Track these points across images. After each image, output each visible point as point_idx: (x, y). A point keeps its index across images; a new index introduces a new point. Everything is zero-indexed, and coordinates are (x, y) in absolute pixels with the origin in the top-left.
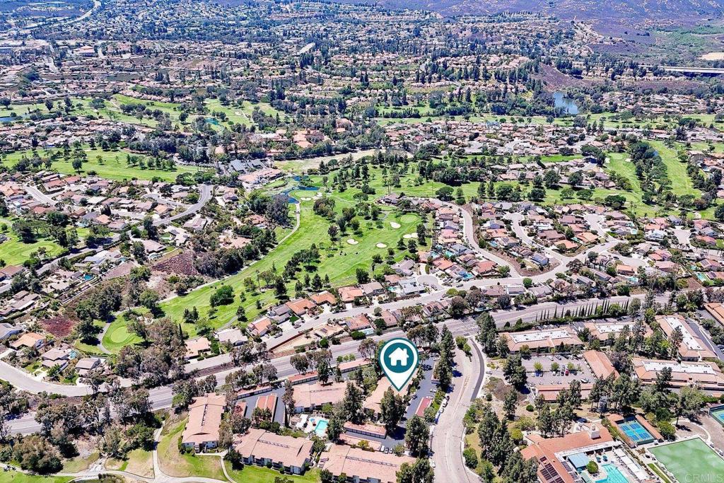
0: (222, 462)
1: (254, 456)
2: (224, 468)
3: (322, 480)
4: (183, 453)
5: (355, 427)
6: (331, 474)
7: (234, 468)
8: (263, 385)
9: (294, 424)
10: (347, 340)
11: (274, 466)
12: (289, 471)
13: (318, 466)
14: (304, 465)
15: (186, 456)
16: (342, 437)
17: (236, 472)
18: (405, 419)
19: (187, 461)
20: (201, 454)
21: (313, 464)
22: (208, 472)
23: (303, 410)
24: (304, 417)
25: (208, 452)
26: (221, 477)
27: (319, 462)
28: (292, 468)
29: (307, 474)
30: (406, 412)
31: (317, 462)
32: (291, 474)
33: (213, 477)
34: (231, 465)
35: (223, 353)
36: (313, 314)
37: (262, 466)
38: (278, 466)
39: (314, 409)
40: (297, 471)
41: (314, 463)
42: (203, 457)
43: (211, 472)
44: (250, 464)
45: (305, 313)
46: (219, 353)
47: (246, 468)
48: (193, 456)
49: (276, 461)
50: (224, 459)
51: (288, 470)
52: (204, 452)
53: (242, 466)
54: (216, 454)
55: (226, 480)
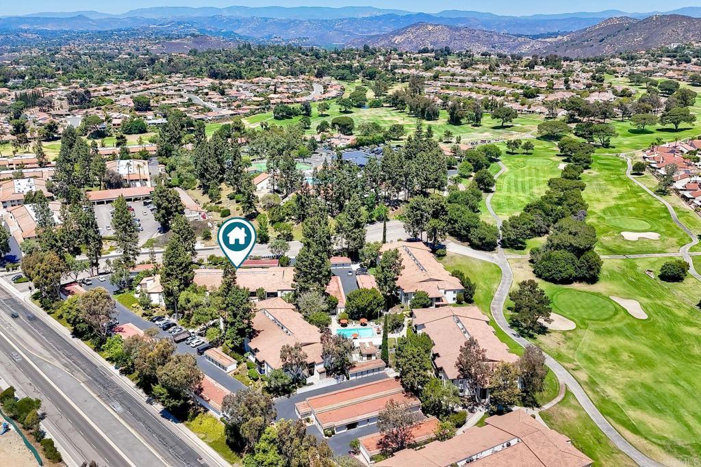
0: (546, 407)
2: (555, 402)
26: (572, 402)
43: (579, 418)
50: (538, 407)
55: (568, 393)
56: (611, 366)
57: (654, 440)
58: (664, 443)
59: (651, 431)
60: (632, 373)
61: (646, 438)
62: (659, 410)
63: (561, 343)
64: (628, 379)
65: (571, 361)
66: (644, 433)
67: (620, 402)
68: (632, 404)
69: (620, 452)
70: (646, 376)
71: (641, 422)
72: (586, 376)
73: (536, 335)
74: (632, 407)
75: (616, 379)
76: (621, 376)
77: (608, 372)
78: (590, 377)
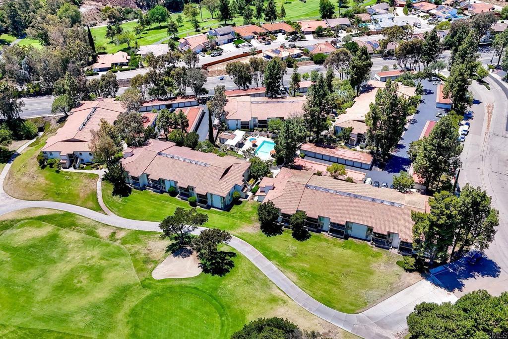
0: (99, 183)
1: (148, 176)
2: (99, 192)
3: (261, 219)
4: (43, 167)
5: (320, 150)
6: (278, 210)
7: (115, 193)
8: (185, 97)
9: (223, 141)
10: (306, 64)
11: (182, 194)
12: (205, 202)
13: (256, 198)
14: (230, 194)
15: (47, 172)
16: (298, 161)
17: (118, 199)
18: (402, 147)
19: (46, 178)
20: (71, 170)
21: (247, 196)
22: (73, 195)
23: (239, 126)
24: (240, 134)
25: (82, 168)
26: (91, 204)
27: (258, 193)
28: (209, 197)
29: (235, 209)
30: (402, 139)
31: (254, 193)
32: (209, 207)
33: (79, 203)
34: (111, 187)
35: (143, 67)
36: (264, 39)
37: (162, 192)
38: (186, 193)
39: (255, 126)
40: (218, 203)
41: (250, 194)
42: (71, 174)
43: (78, 196)
44: (143, 188)
45: (254, 37)
46: (137, 67)
47: (135, 194)
48: (58, 172)
49: (183, 183)
50: (103, 180)
51: (203, 200)
52: (75, 168)
53: (130, 190)
54: (94, 171)
55: (98, 209)
56: (90, 262)
57: (26, 221)
58: (19, 224)
59: (30, 226)
60: (68, 267)
61: (31, 218)
62: (31, 247)
63: (148, 252)
64: (68, 259)
65: (124, 241)
66: (35, 221)
67: (62, 232)
68: (53, 236)
69: (43, 199)
70: (56, 273)
71: (39, 227)
72: (101, 236)
73: (174, 242)
74: (52, 234)
75: (78, 252)
76: (75, 257)
77: (89, 254)
78: (97, 237)
